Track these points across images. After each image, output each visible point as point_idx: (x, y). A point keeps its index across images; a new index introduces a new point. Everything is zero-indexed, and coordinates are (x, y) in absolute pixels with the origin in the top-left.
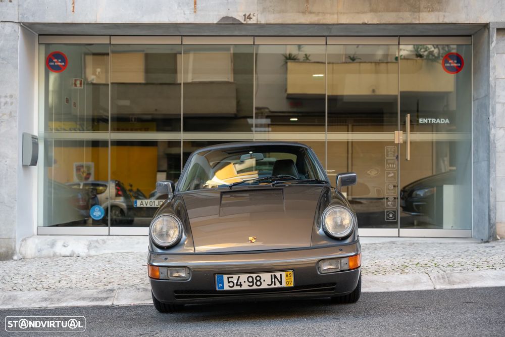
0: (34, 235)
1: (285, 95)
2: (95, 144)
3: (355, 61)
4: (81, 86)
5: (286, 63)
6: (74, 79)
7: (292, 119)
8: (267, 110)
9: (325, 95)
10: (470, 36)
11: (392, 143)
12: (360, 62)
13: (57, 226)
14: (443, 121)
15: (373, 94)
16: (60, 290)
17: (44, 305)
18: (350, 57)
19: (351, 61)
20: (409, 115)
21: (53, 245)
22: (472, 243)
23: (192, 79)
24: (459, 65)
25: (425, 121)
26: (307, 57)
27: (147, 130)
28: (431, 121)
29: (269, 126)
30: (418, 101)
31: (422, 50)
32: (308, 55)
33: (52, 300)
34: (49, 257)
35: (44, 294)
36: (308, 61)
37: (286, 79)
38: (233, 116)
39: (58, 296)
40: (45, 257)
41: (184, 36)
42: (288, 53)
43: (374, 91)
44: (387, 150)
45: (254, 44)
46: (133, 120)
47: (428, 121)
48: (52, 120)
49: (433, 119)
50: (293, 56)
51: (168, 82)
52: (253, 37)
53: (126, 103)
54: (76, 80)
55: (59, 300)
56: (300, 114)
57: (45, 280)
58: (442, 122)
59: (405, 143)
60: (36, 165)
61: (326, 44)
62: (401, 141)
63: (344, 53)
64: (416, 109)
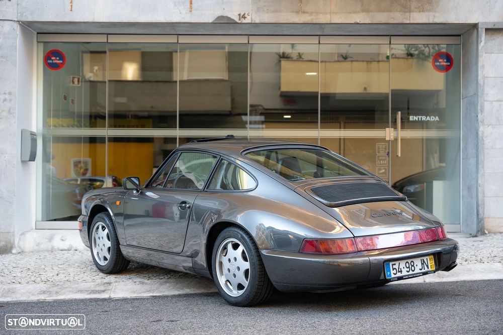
0: (32, 229)
1: (279, 93)
2: (93, 140)
3: (347, 60)
4: (78, 84)
5: (280, 61)
6: (72, 77)
7: (285, 117)
8: (261, 108)
9: (318, 93)
10: (460, 36)
11: (383, 140)
12: (352, 61)
13: (55, 220)
14: (433, 118)
15: (365, 92)
16: (58, 283)
17: (42, 297)
18: (342, 56)
19: (343, 60)
20: (400, 113)
21: (51, 239)
22: (461, 237)
23: (188, 77)
24: (449, 64)
25: (416, 118)
26: (300, 56)
27: (143, 126)
28: (421, 118)
29: (263, 123)
30: (409, 98)
31: (413, 49)
32: (301, 54)
33: (50, 293)
34: (48, 251)
35: (43, 286)
36: (301, 59)
37: (280, 77)
38: (228, 113)
39: (55, 289)
40: (43, 251)
41: (180, 35)
42: (281, 51)
43: (365, 89)
44: (378, 147)
45: (248, 43)
46: (130, 116)
47: (418, 118)
48: (50, 117)
49: (423, 117)
50: (286, 55)
51: (163, 80)
52: (247, 36)
53: (123, 100)
54: (73, 78)
55: (57, 293)
56: (293, 112)
57: (44, 273)
58: (432, 120)
59: (396, 140)
60: (34, 161)
61: (319, 43)
62: (392, 138)
63: (337, 52)
64: (407, 107)
